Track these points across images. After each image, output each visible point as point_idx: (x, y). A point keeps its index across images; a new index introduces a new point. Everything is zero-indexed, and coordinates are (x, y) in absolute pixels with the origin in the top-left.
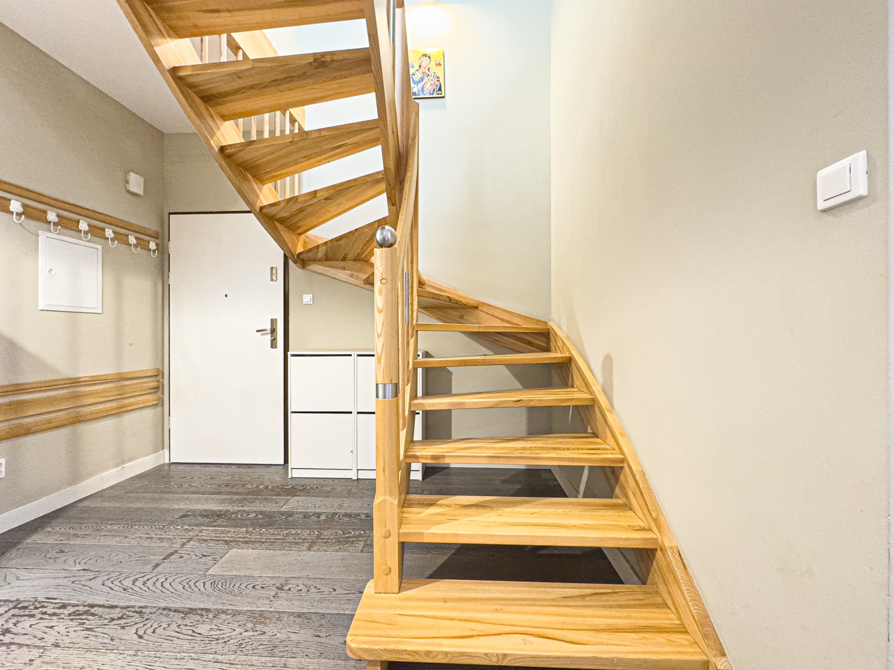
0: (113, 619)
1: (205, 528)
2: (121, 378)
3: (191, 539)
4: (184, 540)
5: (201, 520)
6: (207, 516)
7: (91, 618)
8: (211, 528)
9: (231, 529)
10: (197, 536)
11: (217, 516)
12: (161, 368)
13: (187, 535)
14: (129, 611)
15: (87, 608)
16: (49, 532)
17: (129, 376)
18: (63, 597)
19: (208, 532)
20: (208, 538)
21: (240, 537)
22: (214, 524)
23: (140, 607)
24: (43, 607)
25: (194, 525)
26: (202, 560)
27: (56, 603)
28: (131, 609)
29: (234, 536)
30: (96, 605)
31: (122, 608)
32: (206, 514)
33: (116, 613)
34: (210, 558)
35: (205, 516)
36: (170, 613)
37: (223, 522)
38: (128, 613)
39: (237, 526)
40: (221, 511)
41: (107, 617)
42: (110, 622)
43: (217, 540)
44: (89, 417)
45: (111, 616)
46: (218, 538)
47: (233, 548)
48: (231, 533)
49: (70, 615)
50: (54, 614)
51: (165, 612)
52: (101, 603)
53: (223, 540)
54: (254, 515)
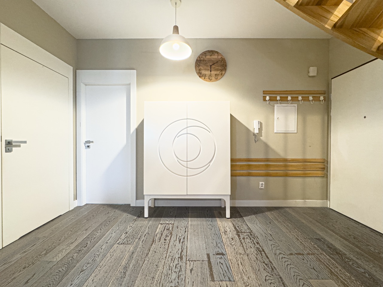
0: (264, 262)
1: (325, 254)
2: (305, 161)
3: (314, 254)
4: (310, 252)
5: (326, 248)
6: (330, 248)
7: (260, 255)
8: (328, 257)
9: (340, 268)
10: (318, 255)
11: (337, 252)
12: (326, 159)
13: (314, 250)
14: (270, 265)
15: (262, 250)
16: (272, 213)
17: (309, 161)
18: (260, 240)
19: (325, 257)
20: (323, 261)
21: (342, 278)
22: (331, 256)
23: (274, 267)
24: (254, 238)
25: (320, 248)
26: (311, 270)
27: (257, 240)
28: (271, 264)
29: (339, 273)
30: (264, 252)
31: (269, 261)
32: (330, 247)
33: (267, 261)
34: (316, 273)
35: (329, 247)
36: (281, 282)
37: (338, 259)
38: (269, 265)
39: (345, 269)
40: (340, 251)
41: (264, 259)
42: (263, 262)
43: (327, 266)
44: (291, 175)
45: (265, 260)
46: (328, 266)
47: (333, 279)
48: (338, 269)
49: (257, 248)
50: (254, 244)
51: (280, 279)
52: (266, 252)
53: (330, 269)
54: (363, 271)
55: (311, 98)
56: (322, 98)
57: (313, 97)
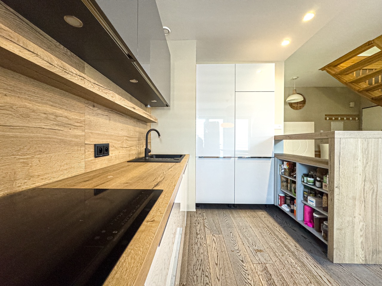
55: (351, 119)
56: (357, 119)
57: (352, 118)
